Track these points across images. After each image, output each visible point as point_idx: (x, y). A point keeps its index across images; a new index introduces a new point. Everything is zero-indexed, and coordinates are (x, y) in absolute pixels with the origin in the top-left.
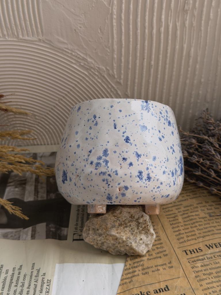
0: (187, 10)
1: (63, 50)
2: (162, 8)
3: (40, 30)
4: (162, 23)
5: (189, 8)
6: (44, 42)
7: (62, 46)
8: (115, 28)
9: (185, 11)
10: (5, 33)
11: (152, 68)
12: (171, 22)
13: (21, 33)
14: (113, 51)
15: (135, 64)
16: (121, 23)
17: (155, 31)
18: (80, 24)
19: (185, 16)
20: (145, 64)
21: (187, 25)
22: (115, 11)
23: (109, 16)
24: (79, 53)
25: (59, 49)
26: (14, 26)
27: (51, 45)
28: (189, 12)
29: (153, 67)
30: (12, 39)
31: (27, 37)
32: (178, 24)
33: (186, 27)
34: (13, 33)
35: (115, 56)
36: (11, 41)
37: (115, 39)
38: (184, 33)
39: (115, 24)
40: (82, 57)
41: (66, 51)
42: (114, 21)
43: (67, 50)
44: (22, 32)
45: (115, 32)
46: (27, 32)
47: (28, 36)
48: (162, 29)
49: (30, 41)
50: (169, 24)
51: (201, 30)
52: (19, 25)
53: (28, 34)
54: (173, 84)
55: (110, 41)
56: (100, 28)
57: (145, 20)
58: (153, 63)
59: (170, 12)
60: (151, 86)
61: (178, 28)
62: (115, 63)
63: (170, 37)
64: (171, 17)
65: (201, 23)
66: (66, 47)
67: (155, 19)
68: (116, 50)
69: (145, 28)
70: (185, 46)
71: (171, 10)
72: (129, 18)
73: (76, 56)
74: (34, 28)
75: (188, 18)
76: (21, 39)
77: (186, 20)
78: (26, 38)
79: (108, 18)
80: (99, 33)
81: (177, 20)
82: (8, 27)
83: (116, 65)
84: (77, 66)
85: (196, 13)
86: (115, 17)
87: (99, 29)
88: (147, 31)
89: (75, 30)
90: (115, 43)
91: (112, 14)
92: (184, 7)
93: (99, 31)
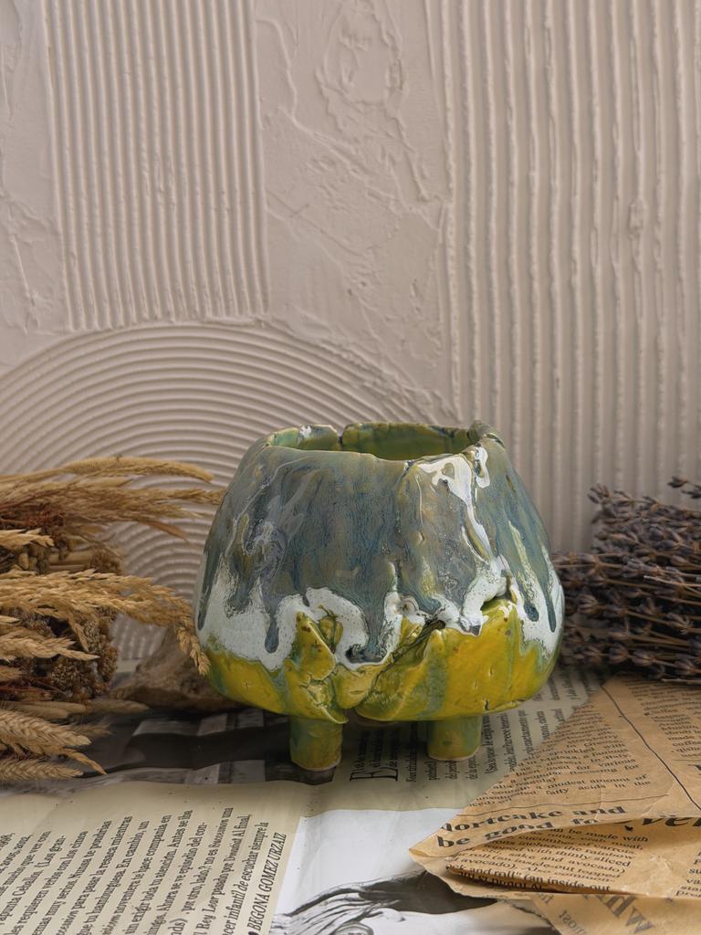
0: (636, 228)
1: (317, 347)
2: (571, 226)
3: (259, 296)
4: (575, 262)
5: (642, 222)
6: (269, 328)
7: (315, 336)
8: (453, 282)
9: (631, 232)
10: (171, 306)
11: (558, 386)
12: (600, 259)
13: (210, 306)
14: (450, 343)
15: (512, 377)
16: (467, 268)
17: (557, 286)
18: (363, 275)
19: (634, 243)
20: (539, 376)
21: (641, 267)
22: (452, 240)
23: (437, 252)
24: (358, 353)
25: (308, 344)
26: (195, 287)
27: (285, 334)
28: (642, 233)
29: (561, 383)
30: (186, 324)
31: (224, 315)
32: (619, 266)
33: (639, 273)
34: (190, 308)
35: (457, 358)
36: (182, 328)
37: (455, 313)
38: (637, 286)
39: (452, 271)
40: (366, 364)
41: (324, 349)
42: (450, 264)
43: (329, 348)
44: (214, 303)
45: (453, 292)
46: (227, 301)
47: (228, 313)
48: (578, 280)
49: (232, 325)
50: (594, 265)
51: (680, 280)
52: (207, 285)
53: (227, 307)
54: (621, 434)
55: (442, 316)
56: (414, 285)
57: (529, 257)
58: (559, 373)
59: (593, 236)
60: (558, 439)
61: (619, 275)
62: (457, 379)
63: (600, 300)
64: (597, 248)
65: (677, 261)
66: (326, 337)
67: (555, 253)
68: (457, 341)
69: (531, 278)
70: (643, 323)
71: (596, 230)
72: (488, 254)
73: (352, 363)
74: (245, 290)
75: (641, 248)
76: (210, 322)
77: (638, 253)
78: (224, 318)
79: (434, 256)
80: (411, 296)
81: (613, 255)
82: (179, 290)
83: (459, 385)
84: (353, 389)
85: (661, 234)
86: (451, 252)
87: (412, 287)
88: (536, 285)
89: (350, 292)
90: (454, 323)
91: (444, 246)
92: (629, 220)
93: (413, 293)
